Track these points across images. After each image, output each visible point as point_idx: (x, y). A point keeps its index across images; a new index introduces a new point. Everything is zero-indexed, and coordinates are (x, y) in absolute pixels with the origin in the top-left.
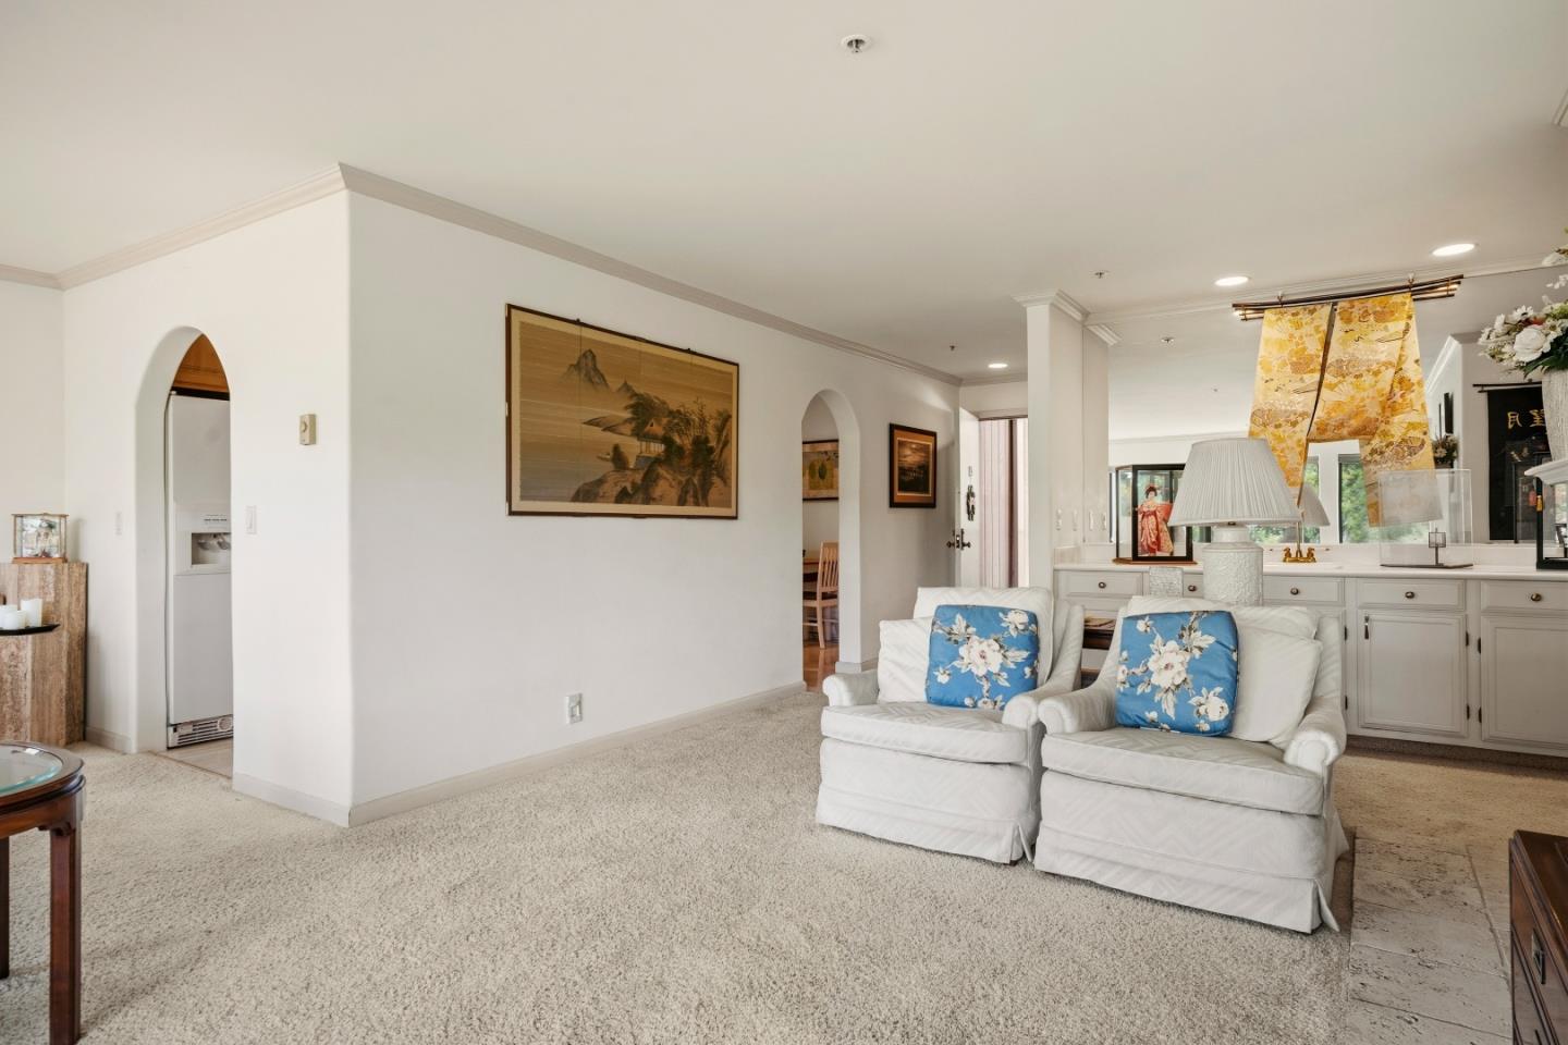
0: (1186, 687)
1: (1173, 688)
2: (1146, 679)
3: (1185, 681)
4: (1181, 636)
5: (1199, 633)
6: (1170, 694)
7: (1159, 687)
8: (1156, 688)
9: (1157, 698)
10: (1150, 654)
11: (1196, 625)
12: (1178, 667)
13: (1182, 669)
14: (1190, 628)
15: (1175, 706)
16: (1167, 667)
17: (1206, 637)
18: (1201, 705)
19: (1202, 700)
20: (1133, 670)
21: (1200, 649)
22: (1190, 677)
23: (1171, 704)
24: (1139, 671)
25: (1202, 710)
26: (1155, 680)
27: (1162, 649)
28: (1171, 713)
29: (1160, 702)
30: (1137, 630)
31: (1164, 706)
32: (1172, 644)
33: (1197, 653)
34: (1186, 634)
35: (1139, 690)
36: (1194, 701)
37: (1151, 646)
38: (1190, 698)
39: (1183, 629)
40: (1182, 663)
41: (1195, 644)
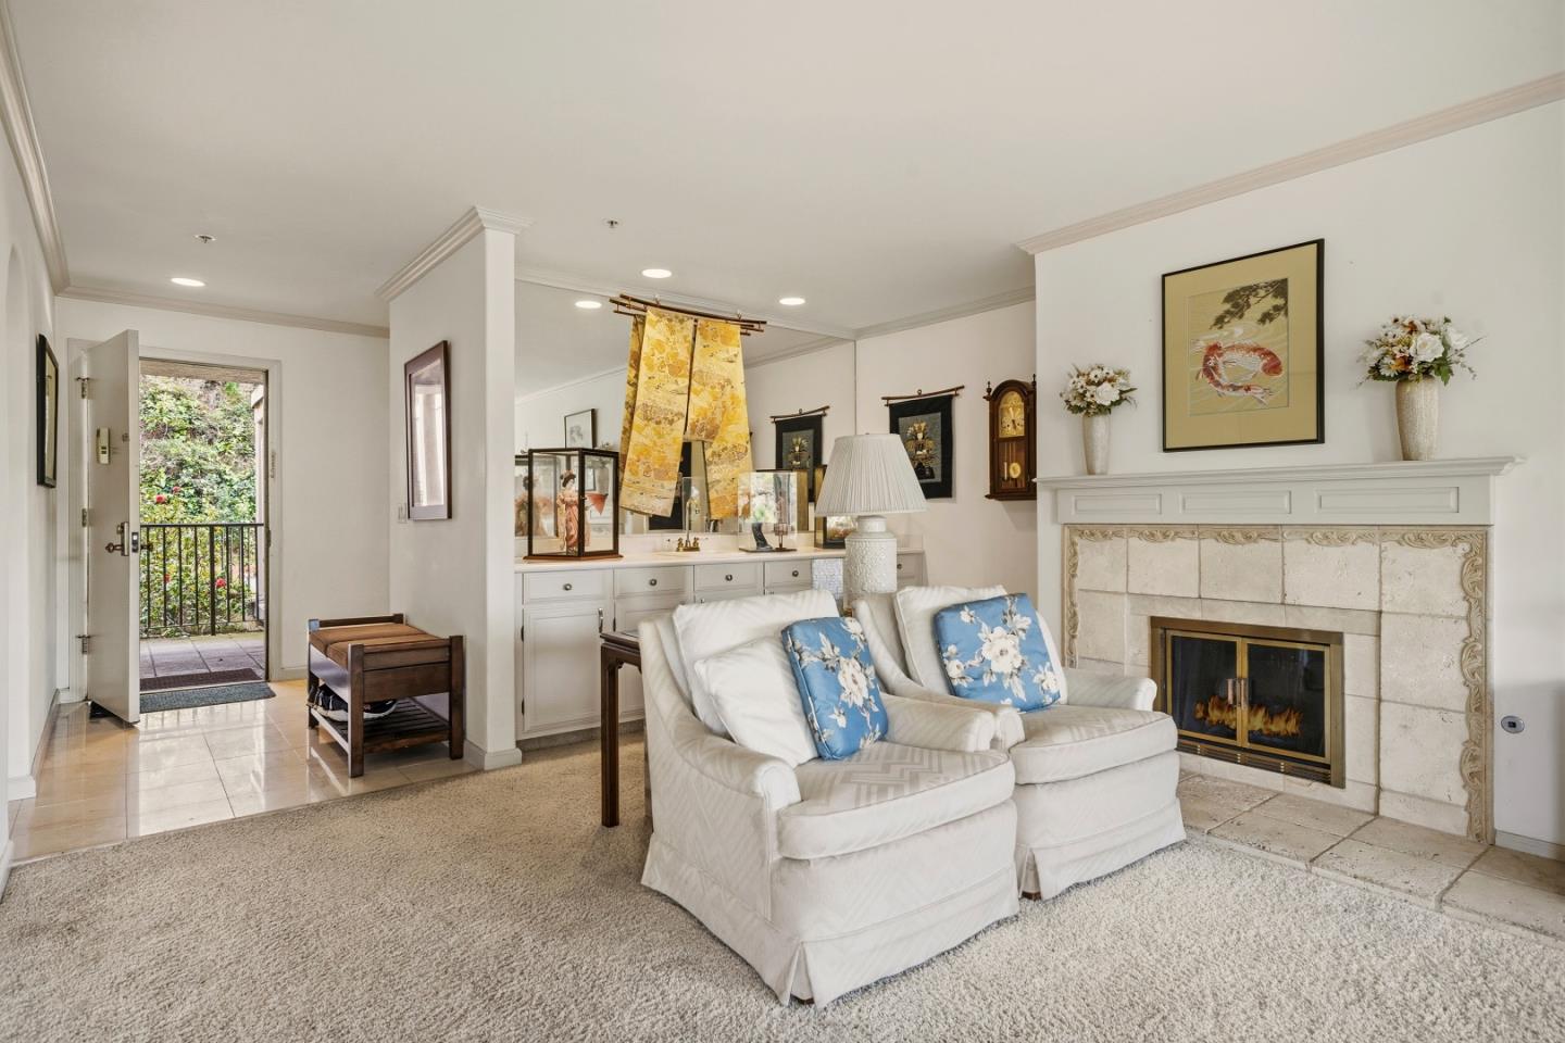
0: (1026, 668)
1: (1015, 671)
2: (986, 668)
3: (1023, 663)
4: (1005, 621)
5: (1018, 616)
6: (1015, 678)
7: (1002, 674)
8: (1000, 676)
9: (1006, 685)
10: (981, 643)
11: (1014, 609)
12: (1013, 652)
13: (1016, 652)
14: (1010, 613)
15: (1024, 688)
16: (1002, 653)
17: (1025, 618)
18: (1043, 681)
19: (1042, 676)
20: (969, 662)
21: (1024, 630)
22: (1026, 658)
23: (1020, 687)
24: (976, 662)
25: (1044, 685)
26: (995, 667)
27: (991, 636)
28: (1022, 695)
29: (1010, 688)
30: (963, 622)
31: (1015, 691)
32: (999, 630)
33: (1021, 633)
34: (1008, 618)
35: (986, 681)
36: (1036, 680)
37: (979, 635)
38: (1032, 678)
39: (1005, 614)
40: (1014, 646)
41: (1019, 626)
